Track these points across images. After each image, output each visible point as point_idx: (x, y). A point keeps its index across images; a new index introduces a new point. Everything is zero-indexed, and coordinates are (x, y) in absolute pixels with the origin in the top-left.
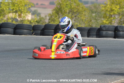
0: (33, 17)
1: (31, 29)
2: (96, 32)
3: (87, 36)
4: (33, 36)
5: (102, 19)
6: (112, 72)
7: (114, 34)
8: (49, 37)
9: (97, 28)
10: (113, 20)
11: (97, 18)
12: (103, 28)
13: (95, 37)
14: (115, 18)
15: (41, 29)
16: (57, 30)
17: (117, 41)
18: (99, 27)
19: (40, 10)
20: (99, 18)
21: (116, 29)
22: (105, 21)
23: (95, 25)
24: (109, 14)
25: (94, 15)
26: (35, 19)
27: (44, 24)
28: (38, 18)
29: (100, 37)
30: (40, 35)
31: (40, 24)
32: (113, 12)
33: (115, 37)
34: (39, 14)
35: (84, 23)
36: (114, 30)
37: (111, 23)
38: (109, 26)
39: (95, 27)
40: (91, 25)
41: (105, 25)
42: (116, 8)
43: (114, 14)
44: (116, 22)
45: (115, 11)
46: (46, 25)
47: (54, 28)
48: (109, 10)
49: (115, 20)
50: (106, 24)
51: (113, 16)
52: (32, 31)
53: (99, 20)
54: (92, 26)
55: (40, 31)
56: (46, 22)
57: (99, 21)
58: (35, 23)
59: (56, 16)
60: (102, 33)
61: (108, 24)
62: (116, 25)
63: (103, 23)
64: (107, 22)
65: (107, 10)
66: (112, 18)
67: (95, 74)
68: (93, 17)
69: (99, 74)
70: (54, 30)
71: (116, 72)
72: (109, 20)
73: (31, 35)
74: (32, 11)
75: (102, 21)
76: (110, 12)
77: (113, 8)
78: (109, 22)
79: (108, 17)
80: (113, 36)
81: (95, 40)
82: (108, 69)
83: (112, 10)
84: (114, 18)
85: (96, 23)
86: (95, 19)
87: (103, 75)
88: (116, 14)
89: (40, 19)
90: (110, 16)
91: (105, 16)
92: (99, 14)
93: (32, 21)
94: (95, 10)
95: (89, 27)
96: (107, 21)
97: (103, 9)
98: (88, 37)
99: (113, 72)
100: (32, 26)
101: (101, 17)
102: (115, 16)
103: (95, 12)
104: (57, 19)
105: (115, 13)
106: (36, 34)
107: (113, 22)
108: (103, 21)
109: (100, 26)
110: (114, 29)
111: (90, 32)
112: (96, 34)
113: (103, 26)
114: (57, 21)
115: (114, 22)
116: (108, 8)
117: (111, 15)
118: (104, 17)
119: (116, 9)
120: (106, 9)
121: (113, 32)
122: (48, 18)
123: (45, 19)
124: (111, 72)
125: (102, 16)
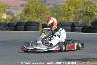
0: (8, 16)
1: (7, 26)
4: (8, 31)
5: (62, 17)
6: (70, 58)
7: (71, 28)
8: (21, 31)
10: (70, 17)
11: (57, 16)
12: (63, 24)
14: (72, 16)
15: (14, 25)
16: (26, 26)
19: (13, 11)
20: (59, 16)
25: (55, 14)
26: (10, 18)
27: (16, 22)
28: (12, 17)
30: (14, 30)
31: (13, 22)
33: (72, 31)
34: (12, 14)
36: (71, 26)
37: (68, 20)
38: (67, 23)
41: (64, 22)
42: (72, 8)
46: (18, 23)
47: (24, 25)
48: (67, 10)
50: (64, 21)
52: (7, 27)
55: (13, 27)
56: (18, 20)
58: (9, 21)
59: (25, 16)
61: (67, 21)
65: (66, 10)
66: (69, 16)
70: (24, 26)
71: (73, 59)
72: (67, 18)
73: (7, 30)
74: (7, 12)
76: (67, 11)
77: (70, 9)
78: (67, 19)
79: (66, 16)
80: (71, 30)
83: (69, 10)
88: (72, 13)
89: (13, 18)
90: (68, 15)
91: (64, 14)
92: (59, 13)
93: (7, 20)
96: (65, 18)
97: (62, 9)
99: (71, 58)
100: (7, 23)
101: (61, 16)
102: (71, 15)
103: (57, 12)
104: (26, 17)
106: (10, 30)
107: (70, 20)
113: (62, 22)
114: (26, 19)
116: (66, 8)
117: (69, 14)
118: (63, 16)
120: (65, 9)
121: (70, 27)
122: (19, 17)
123: (17, 18)
125: (62, 15)
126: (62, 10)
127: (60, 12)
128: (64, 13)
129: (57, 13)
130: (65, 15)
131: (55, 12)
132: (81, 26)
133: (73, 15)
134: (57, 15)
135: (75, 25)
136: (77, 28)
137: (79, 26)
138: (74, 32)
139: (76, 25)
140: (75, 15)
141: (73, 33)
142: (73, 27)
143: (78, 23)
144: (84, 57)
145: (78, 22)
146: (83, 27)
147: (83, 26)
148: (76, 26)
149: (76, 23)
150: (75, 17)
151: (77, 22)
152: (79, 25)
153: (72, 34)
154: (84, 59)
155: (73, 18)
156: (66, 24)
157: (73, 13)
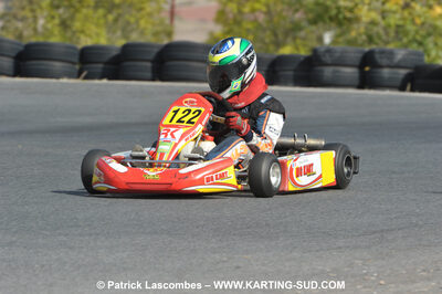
139: (384, 61)
156: (337, 55)
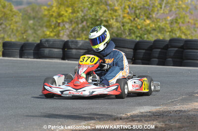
2: (34, 50)
3: (18, 56)
5: (45, 29)
6: (57, 113)
7: (62, 52)
9: (36, 43)
10: (61, 30)
11: (35, 28)
12: (45, 43)
13: (33, 57)
17: (66, 63)
18: (39, 42)
20: (39, 28)
21: (66, 46)
22: (48, 33)
23: (33, 38)
24: (55, 22)
25: (31, 22)
29: (39, 58)
32: (61, 18)
33: (63, 59)
35: (15, 35)
36: (62, 47)
38: (55, 41)
39: (33, 42)
40: (26, 38)
41: (49, 38)
43: (63, 21)
44: (66, 33)
45: (66, 16)
48: (55, 14)
49: (65, 31)
50: (50, 36)
51: (61, 25)
53: (39, 30)
54: (28, 41)
57: (39, 32)
60: (44, 51)
62: (65, 39)
63: (46, 35)
64: (52, 35)
65: (52, 15)
66: (60, 28)
67: (30, 116)
68: (30, 26)
69: (36, 116)
72: (55, 30)
75: (44, 32)
76: (56, 18)
77: (62, 13)
78: (54, 34)
79: (53, 27)
81: (32, 62)
82: (50, 108)
83: (60, 15)
84: (64, 28)
85: (34, 35)
86: (33, 29)
87: (42, 118)
88: (66, 22)
90: (57, 25)
91: (48, 24)
92: (39, 21)
94: (33, 14)
95: (23, 42)
96: (51, 32)
97: (46, 13)
98: (21, 57)
99: (59, 113)
101: (42, 26)
102: (64, 25)
103: (34, 18)
105: (66, 19)
107: (61, 35)
108: (46, 33)
109: (41, 41)
110: (62, 45)
111: (24, 49)
112: (34, 52)
113: (44, 40)
115: (64, 35)
117: (59, 23)
119: (66, 14)
120: (51, 13)
121: (61, 50)
124: (55, 113)
125: (45, 25)
126: (45, 15)
127: (41, 19)
128: (49, 21)
129: (36, 19)
130: (51, 26)
131: (30, 18)
132: (82, 47)
133: (67, 26)
134: (34, 25)
135: (71, 45)
136: (74, 51)
137: (77, 48)
138: (68, 60)
140: (72, 25)
141: (66, 61)
142: (66, 49)
143: (77, 42)
144: (86, 112)
145: (78, 39)
146: (85, 50)
147: (86, 48)
148: (73, 47)
149: (72, 42)
150: (71, 29)
151: (74, 40)
152: (79, 46)
153: (63, 64)
154: (86, 116)
155: (68, 32)
157: (68, 21)
